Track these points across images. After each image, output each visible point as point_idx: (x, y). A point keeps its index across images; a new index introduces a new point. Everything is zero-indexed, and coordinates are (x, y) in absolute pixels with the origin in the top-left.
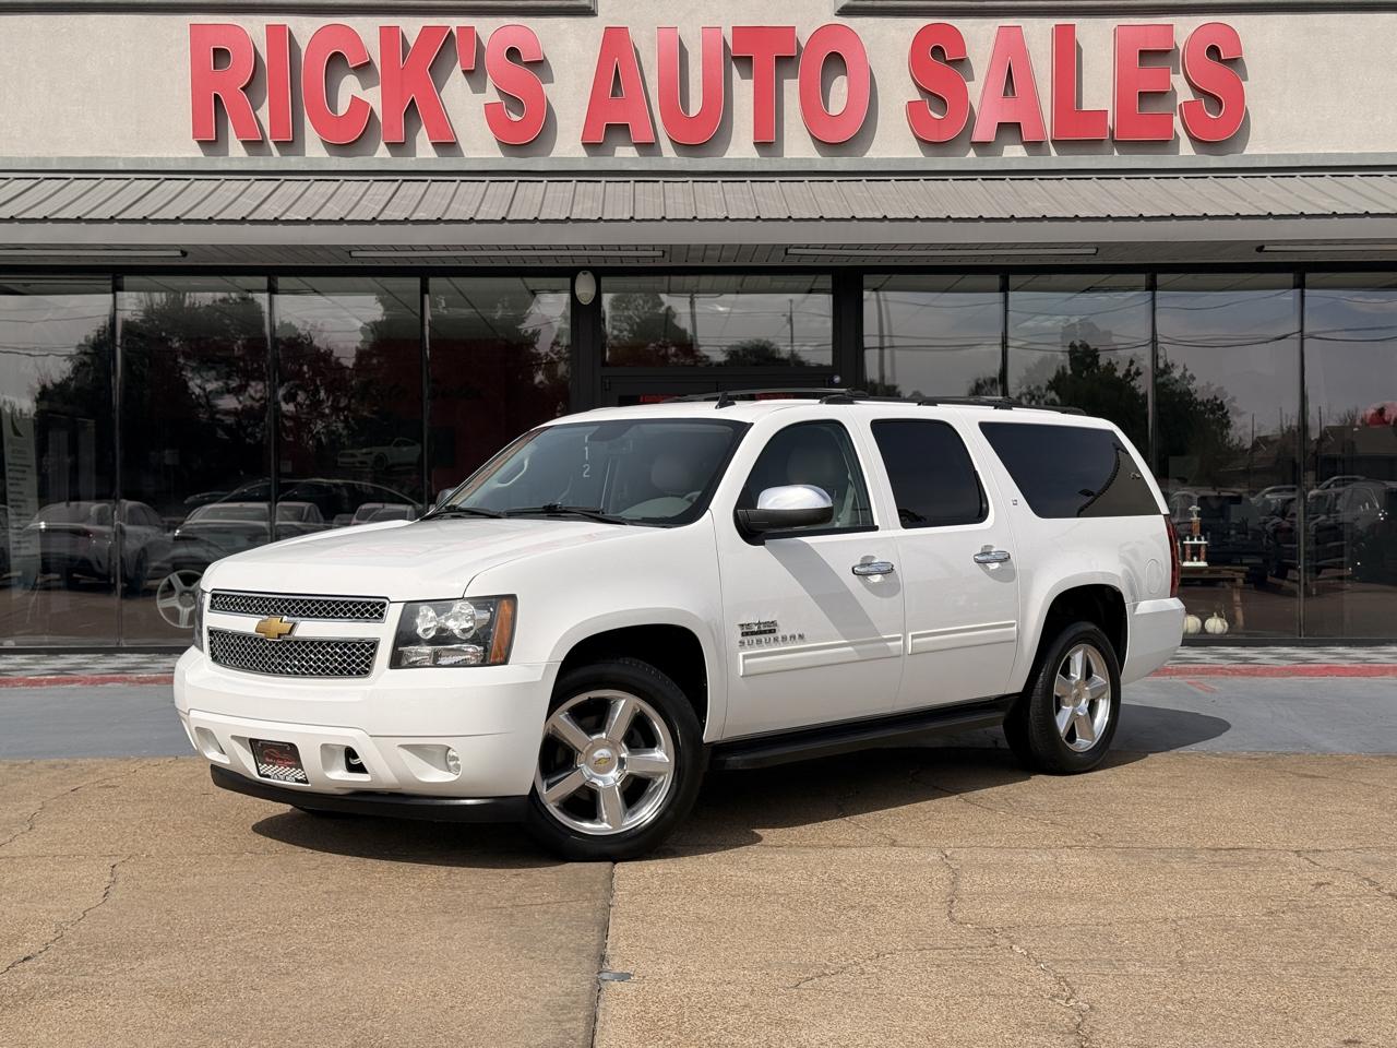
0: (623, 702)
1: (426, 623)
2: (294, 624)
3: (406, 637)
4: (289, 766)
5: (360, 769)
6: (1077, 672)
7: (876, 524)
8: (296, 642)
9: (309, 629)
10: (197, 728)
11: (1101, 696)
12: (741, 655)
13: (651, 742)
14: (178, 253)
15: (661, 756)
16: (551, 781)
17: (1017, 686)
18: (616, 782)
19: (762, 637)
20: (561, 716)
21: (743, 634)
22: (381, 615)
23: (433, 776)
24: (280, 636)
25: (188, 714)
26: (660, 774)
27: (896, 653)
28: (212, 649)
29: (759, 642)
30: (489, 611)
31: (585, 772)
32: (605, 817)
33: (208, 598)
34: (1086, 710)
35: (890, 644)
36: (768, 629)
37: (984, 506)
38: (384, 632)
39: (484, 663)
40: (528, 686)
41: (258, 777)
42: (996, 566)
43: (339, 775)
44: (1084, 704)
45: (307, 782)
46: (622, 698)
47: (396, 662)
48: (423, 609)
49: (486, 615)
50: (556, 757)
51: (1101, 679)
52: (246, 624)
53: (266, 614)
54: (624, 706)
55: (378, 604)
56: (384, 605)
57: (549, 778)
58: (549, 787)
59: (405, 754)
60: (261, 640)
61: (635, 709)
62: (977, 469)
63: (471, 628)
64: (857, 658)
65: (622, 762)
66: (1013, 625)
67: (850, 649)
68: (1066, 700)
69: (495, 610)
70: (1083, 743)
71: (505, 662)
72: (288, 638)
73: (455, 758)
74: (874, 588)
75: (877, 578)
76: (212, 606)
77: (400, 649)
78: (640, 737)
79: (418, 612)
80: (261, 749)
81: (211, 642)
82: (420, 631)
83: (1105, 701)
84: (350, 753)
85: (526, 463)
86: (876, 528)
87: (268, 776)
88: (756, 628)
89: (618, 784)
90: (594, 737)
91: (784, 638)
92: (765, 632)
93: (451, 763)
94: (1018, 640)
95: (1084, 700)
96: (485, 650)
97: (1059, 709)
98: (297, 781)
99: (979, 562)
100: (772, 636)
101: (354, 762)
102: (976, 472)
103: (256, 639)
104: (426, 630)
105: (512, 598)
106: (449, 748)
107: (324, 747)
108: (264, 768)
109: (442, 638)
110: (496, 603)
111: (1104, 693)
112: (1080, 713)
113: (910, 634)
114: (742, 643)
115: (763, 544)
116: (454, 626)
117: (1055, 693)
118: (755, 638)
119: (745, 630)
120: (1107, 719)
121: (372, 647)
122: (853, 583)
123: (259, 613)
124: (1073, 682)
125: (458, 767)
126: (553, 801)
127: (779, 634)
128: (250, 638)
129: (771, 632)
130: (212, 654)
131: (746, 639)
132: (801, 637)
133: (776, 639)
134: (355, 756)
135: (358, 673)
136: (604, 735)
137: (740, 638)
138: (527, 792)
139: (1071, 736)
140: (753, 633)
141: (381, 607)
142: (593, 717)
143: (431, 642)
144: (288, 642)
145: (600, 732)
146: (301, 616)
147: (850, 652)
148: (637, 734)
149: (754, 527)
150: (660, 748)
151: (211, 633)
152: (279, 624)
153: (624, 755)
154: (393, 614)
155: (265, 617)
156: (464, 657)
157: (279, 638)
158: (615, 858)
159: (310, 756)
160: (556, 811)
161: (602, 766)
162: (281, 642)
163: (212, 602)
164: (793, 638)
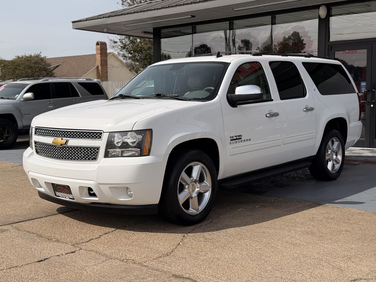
1: (118, 140)
2: (67, 141)
3: (110, 145)
5: (94, 195)
7: (272, 98)
8: (68, 147)
9: (73, 142)
10: (31, 178)
12: (230, 147)
15: (206, 184)
19: (237, 141)
22: (100, 137)
23: (122, 199)
24: (61, 145)
25: (28, 173)
27: (279, 144)
28: (36, 149)
29: (236, 142)
30: (142, 135)
33: (34, 130)
35: (277, 141)
36: (239, 138)
37: (305, 91)
38: (101, 144)
39: (141, 155)
41: (55, 196)
42: (309, 112)
43: (86, 198)
45: (74, 199)
47: (107, 155)
48: (116, 135)
49: (140, 137)
52: (49, 140)
53: (56, 136)
55: (99, 133)
56: (101, 133)
60: (55, 146)
63: (135, 142)
64: (267, 147)
66: (314, 133)
67: (265, 143)
69: (144, 134)
71: (149, 155)
73: (131, 191)
74: (272, 122)
75: (273, 118)
76: (35, 133)
77: (108, 150)
80: (56, 187)
81: (36, 146)
82: (115, 143)
84: (90, 189)
86: (272, 100)
87: (59, 196)
88: (235, 138)
91: (244, 140)
93: (129, 194)
94: (316, 137)
96: (141, 151)
98: (70, 198)
99: (304, 111)
100: (240, 140)
101: (92, 192)
102: (302, 80)
103: (52, 146)
104: (118, 143)
105: (151, 130)
106: (128, 188)
107: (80, 187)
108: (58, 193)
109: (125, 145)
110: (145, 132)
113: (284, 137)
114: (231, 143)
115: (237, 107)
116: (129, 141)
118: (235, 141)
119: (232, 139)
121: (98, 149)
122: (266, 120)
123: (53, 136)
125: (131, 195)
127: (242, 139)
128: (50, 146)
130: (36, 151)
131: (232, 141)
132: (250, 140)
133: (242, 141)
134: (92, 190)
135: (92, 159)
137: (230, 141)
138: (157, 203)
140: (234, 140)
141: (100, 134)
143: (120, 147)
144: (65, 147)
146: (69, 137)
147: (265, 145)
149: (234, 101)
151: (36, 143)
152: (61, 140)
154: (105, 137)
155: (56, 138)
156: (132, 153)
157: (61, 146)
159: (74, 190)
162: (62, 147)
163: (35, 131)
164: (247, 140)
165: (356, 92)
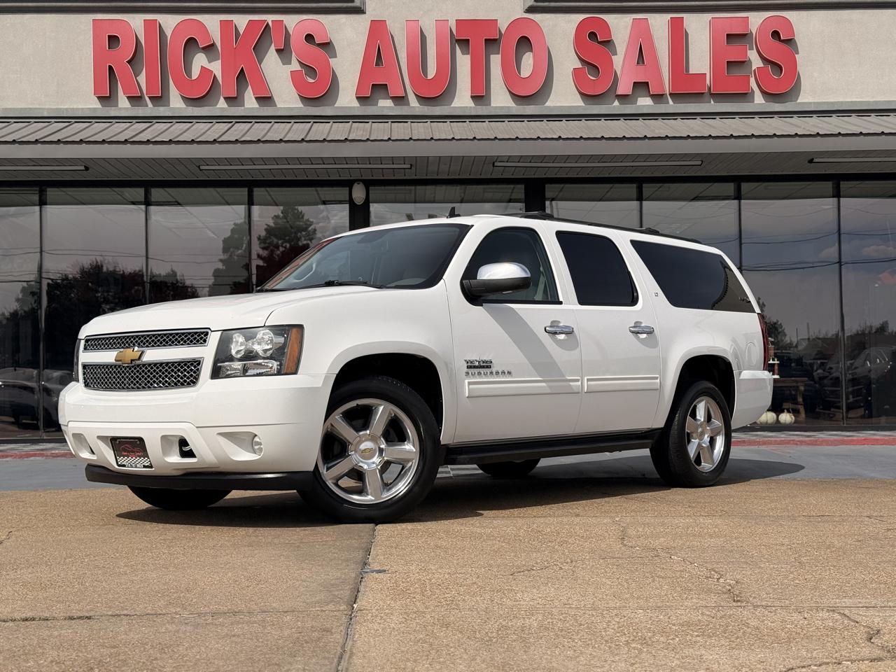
0: (382, 407)
1: (238, 346)
2: (143, 352)
3: (223, 356)
4: (139, 456)
5: (190, 454)
6: (701, 415)
7: (561, 299)
8: (144, 365)
9: (153, 355)
10: (74, 435)
11: (718, 434)
12: (466, 382)
13: (402, 438)
14: (83, 168)
15: (410, 448)
16: (330, 465)
17: (660, 423)
18: (377, 466)
19: (482, 371)
20: (337, 416)
21: (468, 367)
22: (205, 341)
23: (242, 456)
24: (132, 360)
25: (67, 426)
26: (408, 461)
27: (576, 391)
28: (84, 379)
29: (479, 374)
30: (284, 336)
31: (355, 459)
32: (369, 491)
33: (83, 343)
34: (708, 444)
35: (571, 383)
36: (486, 365)
37: (635, 294)
38: (206, 353)
39: (279, 373)
40: (312, 391)
41: (117, 467)
42: (644, 336)
43: (175, 459)
44: (706, 438)
45: (151, 467)
46: (381, 405)
47: (216, 373)
48: (236, 335)
49: (281, 340)
50: (333, 447)
51: (718, 422)
52: (107, 357)
53: (123, 348)
54: (382, 411)
55: (202, 333)
56: (207, 334)
57: (328, 463)
58: (328, 469)
59: (223, 441)
60: (119, 366)
61: (390, 414)
62: (630, 269)
63: (270, 349)
64: (549, 391)
65: (381, 451)
66: (656, 378)
67: (544, 384)
68: (694, 435)
69: (288, 335)
70: (706, 466)
71: (295, 373)
72: (138, 362)
73: (260, 444)
74: (559, 343)
75: (562, 337)
76: (85, 349)
77: (219, 365)
78: (394, 433)
79: (232, 338)
80: (119, 444)
81: (84, 374)
82: (233, 352)
83: (721, 437)
84: (183, 442)
85: (314, 266)
86: (561, 303)
87: (124, 466)
88: (477, 364)
89: (379, 467)
90: (361, 433)
91: (497, 373)
92: (483, 367)
93: (256, 447)
94: (660, 390)
95: (706, 436)
96: (281, 364)
97: (689, 441)
98: (145, 467)
99: (632, 332)
100: (488, 371)
101: (187, 449)
102: (629, 273)
103: (115, 367)
104: (238, 352)
105: (300, 327)
106: (256, 435)
107: (163, 437)
108: (122, 460)
109: (250, 356)
110: (289, 331)
111: (720, 432)
112: (704, 445)
113: (586, 378)
114: (468, 373)
115: (482, 306)
116: (258, 348)
117: (686, 430)
118: (476, 371)
119: (469, 364)
120: (722, 449)
121: (199, 364)
122: (546, 339)
123: (118, 348)
124: (699, 423)
125: (261, 450)
126: (331, 479)
127: (494, 370)
128: (111, 367)
129: (487, 367)
130: (85, 383)
131: (471, 371)
132: (509, 373)
133: (491, 373)
134: (186, 444)
135: (189, 384)
136: (368, 432)
137: (466, 370)
138: (311, 468)
139: (698, 460)
140: (475, 367)
141: (205, 336)
142: (360, 419)
143: (240, 360)
144: (138, 366)
145: (366, 430)
146: (147, 346)
147: (544, 387)
148: (392, 432)
149: (476, 293)
150: (409, 442)
151: (84, 366)
152: (131, 353)
153: (382, 446)
154: (214, 339)
155: (122, 350)
156: (265, 369)
157: (131, 363)
158: (377, 521)
159: (153, 446)
160: (333, 486)
161: (368, 454)
162: (133, 367)
163: (85, 345)
164: (503, 372)
165: (754, 312)
